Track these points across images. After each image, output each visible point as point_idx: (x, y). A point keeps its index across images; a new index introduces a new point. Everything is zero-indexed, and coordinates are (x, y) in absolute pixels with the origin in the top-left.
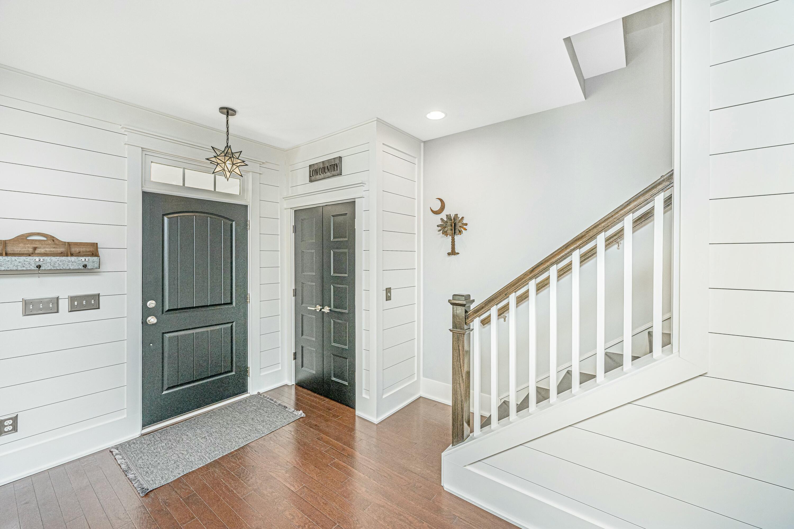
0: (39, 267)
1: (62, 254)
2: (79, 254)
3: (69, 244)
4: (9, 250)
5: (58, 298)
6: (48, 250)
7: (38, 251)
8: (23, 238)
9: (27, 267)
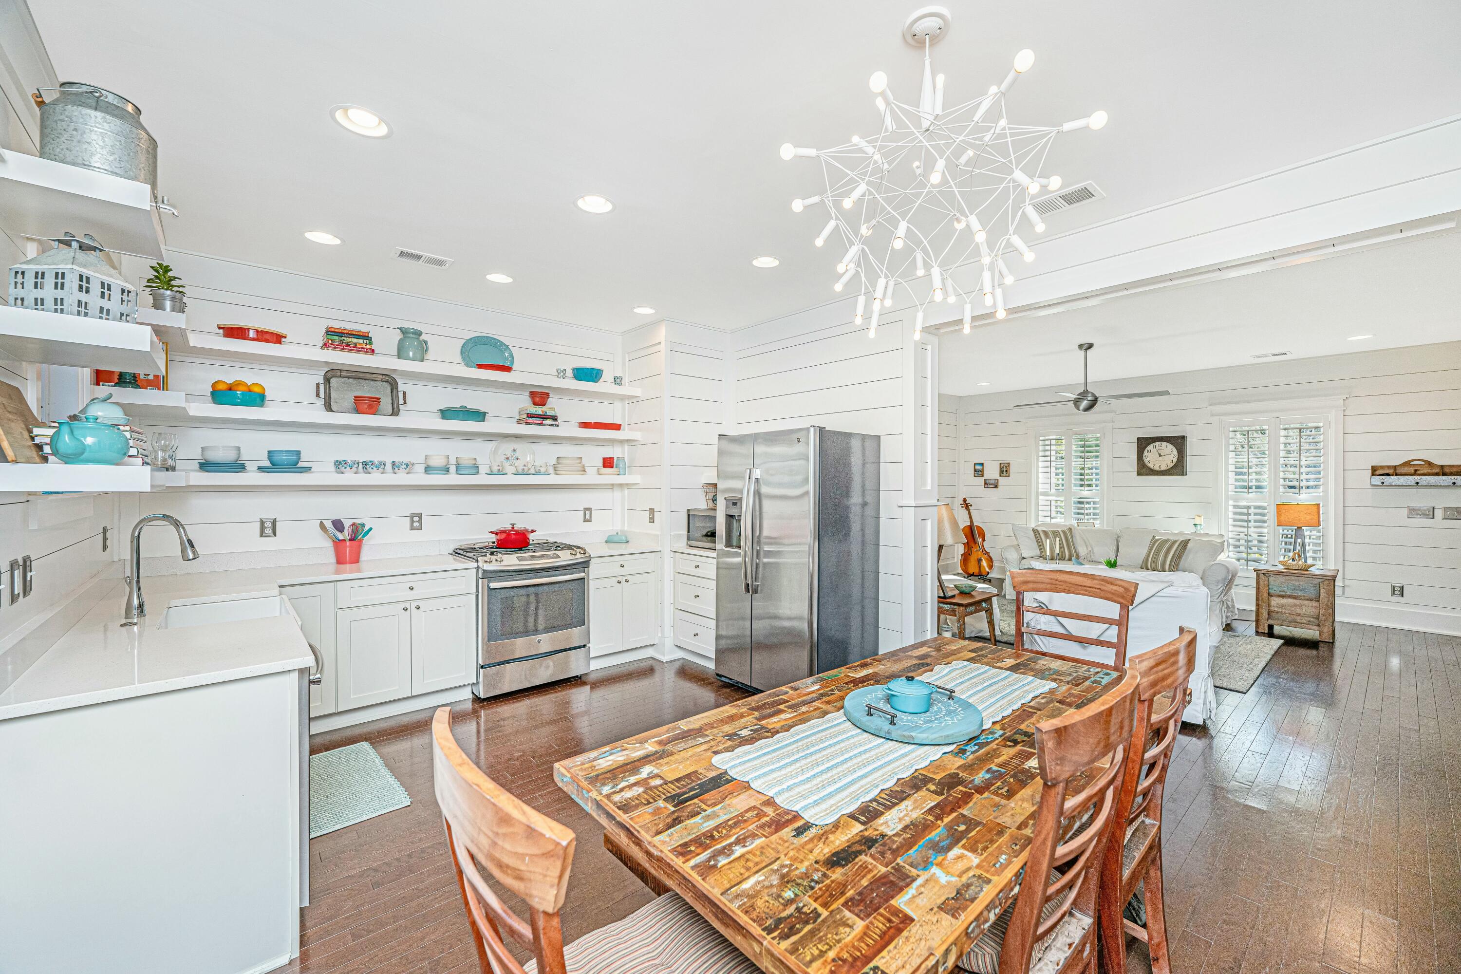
0: (1417, 483)
1: (1437, 474)
2: (1451, 474)
3: (1442, 466)
4: (1398, 471)
5: (1433, 508)
6: (1425, 471)
7: (1418, 472)
8: (1407, 464)
9: (1409, 483)
